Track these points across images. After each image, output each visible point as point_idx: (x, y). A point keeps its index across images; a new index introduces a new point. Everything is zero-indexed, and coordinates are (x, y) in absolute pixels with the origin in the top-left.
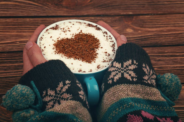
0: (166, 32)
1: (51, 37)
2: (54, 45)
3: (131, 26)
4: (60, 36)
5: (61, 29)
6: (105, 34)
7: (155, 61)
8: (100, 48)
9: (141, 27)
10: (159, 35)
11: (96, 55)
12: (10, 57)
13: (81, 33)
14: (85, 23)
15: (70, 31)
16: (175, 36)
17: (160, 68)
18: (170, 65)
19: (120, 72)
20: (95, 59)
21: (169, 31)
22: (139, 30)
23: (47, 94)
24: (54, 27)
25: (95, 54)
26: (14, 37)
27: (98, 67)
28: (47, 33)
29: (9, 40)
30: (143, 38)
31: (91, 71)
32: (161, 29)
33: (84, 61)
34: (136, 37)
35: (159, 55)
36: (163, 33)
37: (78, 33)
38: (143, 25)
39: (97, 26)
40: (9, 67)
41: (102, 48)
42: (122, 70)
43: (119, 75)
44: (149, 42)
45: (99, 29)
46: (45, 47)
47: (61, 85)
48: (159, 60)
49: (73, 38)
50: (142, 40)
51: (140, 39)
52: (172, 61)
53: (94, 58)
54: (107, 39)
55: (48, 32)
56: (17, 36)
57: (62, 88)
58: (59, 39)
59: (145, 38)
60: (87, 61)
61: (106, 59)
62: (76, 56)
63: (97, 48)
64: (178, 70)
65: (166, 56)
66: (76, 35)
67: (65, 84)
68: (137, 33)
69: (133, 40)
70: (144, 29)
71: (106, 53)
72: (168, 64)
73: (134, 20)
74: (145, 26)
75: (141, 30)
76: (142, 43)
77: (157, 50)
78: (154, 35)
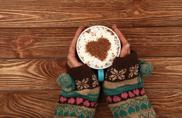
0: (159, 15)
1: (85, 39)
2: (85, 45)
3: (139, 8)
4: (90, 39)
6: (116, 39)
7: (146, 39)
8: (110, 50)
9: (145, 10)
10: (154, 17)
12: (65, 32)
13: (102, 38)
14: (106, 29)
15: (96, 35)
16: (164, 19)
17: (148, 44)
18: (154, 42)
19: (116, 76)
21: (162, 14)
22: (143, 12)
23: (77, 82)
25: (107, 54)
26: (67, 16)
27: (106, 64)
28: (83, 36)
29: (64, 18)
30: (144, 20)
31: (102, 67)
32: (157, 12)
33: (100, 59)
34: (139, 19)
35: (150, 34)
36: (157, 16)
37: (100, 37)
38: (146, 8)
39: (112, 32)
40: (64, 39)
42: (118, 75)
43: (116, 78)
44: (146, 23)
45: (113, 34)
46: (80, 47)
47: (84, 80)
48: (149, 38)
49: (97, 41)
50: (142, 21)
52: (156, 39)
54: (116, 43)
55: (84, 34)
56: (69, 15)
57: (84, 82)
58: (89, 42)
59: (145, 20)
61: (111, 59)
62: (96, 55)
64: (157, 46)
65: (154, 35)
66: (99, 39)
67: (86, 80)
68: (141, 15)
69: (137, 21)
70: (146, 12)
71: (113, 54)
72: (154, 41)
73: (142, 4)
74: (147, 9)
75: (144, 13)
76: (142, 24)
77: (150, 30)
78: (151, 17)
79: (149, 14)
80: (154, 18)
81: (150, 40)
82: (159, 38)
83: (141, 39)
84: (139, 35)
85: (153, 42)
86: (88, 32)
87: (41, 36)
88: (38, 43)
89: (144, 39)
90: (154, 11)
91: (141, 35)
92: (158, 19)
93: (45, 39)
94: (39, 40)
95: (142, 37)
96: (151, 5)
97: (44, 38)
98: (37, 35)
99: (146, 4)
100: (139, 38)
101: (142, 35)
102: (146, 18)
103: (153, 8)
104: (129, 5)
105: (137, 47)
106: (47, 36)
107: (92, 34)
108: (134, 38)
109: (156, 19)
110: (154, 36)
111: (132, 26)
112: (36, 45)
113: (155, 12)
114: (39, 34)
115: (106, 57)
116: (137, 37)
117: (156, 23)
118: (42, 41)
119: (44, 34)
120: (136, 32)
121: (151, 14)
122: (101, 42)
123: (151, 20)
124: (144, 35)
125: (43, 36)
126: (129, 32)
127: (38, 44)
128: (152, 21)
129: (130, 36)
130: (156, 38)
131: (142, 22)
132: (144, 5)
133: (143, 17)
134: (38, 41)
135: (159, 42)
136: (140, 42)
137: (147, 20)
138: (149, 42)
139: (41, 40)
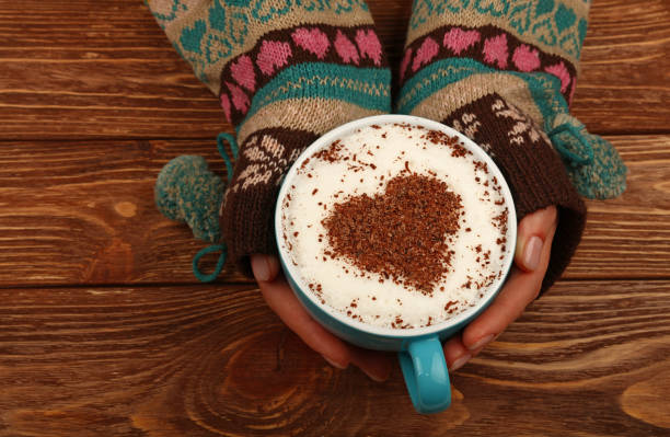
1: (315, 191)
2: (322, 222)
3: (112, 232)
4: (341, 187)
5: (346, 159)
6: (481, 174)
8: (461, 232)
9: (80, 223)
11: (447, 260)
13: (407, 174)
14: (420, 127)
15: (373, 167)
20: (443, 274)
24: (326, 151)
25: (446, 255)
27: (450, 308)
28: (303, 175)
31: (429, 325)
33: (410, 287)
37: (395, 173)
39: (456, 138)
41: (468, 230)
45: (460, 151)
46: (296, 234)
48: (66, 85)
49: (382, 191)
50: (97, 165)
51: (102, 167)
52: (30, 80)
53: (440, 275)
54: (486, 193)
58: (340, 201)
60: (418, 287)
61: (476, 278)
62: (387, 265)
63: (453, 232)
66: (390, 182)
68: (101, 199)
69: (126, 165)
70: (74, 213)
71: (479, 249)
72: (42, 68)
73: (95, 257)
74: (68, 229)
75: (85, 209)
76: (100, 152)
77: (58, 126)
78: (48, 185)
79: (58, 201)
80: (30, 181)
81: (63, 77)
82: (14, 86)
83: (111, 81)
84: (118, 102)
85: (46, 65)
86: (328, 155)
87: (627, 93)
88: (641, 59)
89: (91, 80)
90: (28, 219)
91: (109, 101)
92: (13, 175)
93: (604, 80)
94: (637, 76)
95: (105, 89)
96: (45, 250)
97: (612, 83)
98: (648, 100)
99: (71, 252)
100: (121, 88)
101: (101, 100)
102: (74, 181)
103: (34, 232)
104: (167, 249)
105: (133, 45)
106: (600, 94)
107: (351, 161)
108: (144, 89)
109: (23, 174)
110: (36, 95)
111: (151, 142)
112: (649, 51)
113: (24, 211)
114: (640, 101)
115: (446, 271)
116: (131, 91)
117: (26, 157)
118: (620, 71)
119: (612, 104)
120: (131, 113)
121: (46, 200)
122: (407, 196)
123: (48, 173)
124: (89, 100)
125: (618, 93)
126: (171, 115)
127: (639, 54)
128: (46, 165)
129: (167, 98)
130: (27, 85)
131: (98, 161)
132: (81, 247)
133: (94, 189)
134: (643, 68)
135: (11, 66)
136: (111, 66)
137: (71, 172)
138: (66, 67)
139: (628, 76)
